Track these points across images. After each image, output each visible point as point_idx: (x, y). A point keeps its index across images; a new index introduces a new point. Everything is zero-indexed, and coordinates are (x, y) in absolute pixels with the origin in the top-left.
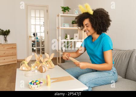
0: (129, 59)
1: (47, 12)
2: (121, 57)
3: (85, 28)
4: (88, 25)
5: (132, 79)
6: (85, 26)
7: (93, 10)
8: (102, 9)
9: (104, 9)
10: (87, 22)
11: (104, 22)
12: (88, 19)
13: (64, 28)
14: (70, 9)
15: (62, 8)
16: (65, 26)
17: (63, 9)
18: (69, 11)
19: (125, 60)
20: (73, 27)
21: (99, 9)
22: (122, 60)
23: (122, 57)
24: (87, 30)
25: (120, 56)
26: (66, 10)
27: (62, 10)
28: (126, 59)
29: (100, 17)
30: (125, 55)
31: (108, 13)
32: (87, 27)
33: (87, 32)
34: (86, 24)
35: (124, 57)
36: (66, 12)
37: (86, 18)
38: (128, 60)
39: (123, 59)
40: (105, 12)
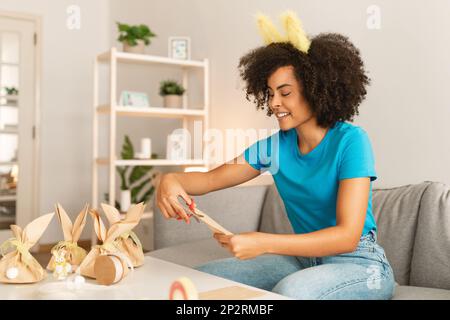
0: (414, 214)
1: (35, 42)
2: (384, 213)
3: (277, 100)
4: (286, 90)
5: (435, 283)
6: (277, 94)
7: (308, 37)
8: (340, 37)
9: (345, 40)
10: (283, 76)
11: (349, 82)
12: (290, 67)
13: (129, 109)
14: (153, 35)
15: (122, 27)
16: (131, 104)
17: (125, 34)
18: (147, 43)
19: (402, 220)
20: (165, 105)
21: (327, 37)
22: (389, 222)
23: (389, 212)
24: (282, 109)
25: (379, 209)
26: (138, 38)
27: (121, 39)
28: (404, 215)
29: (334, 64)
30: (398, 202)
31: (358, 53)
32: (283, 95)
33: (281, 115)
34: (280, 84)
35: (396, 209)
36: (135, 44)
37: (284, 63)
38: (412, 219)
39: (394, 219)
40: (349, 48)
